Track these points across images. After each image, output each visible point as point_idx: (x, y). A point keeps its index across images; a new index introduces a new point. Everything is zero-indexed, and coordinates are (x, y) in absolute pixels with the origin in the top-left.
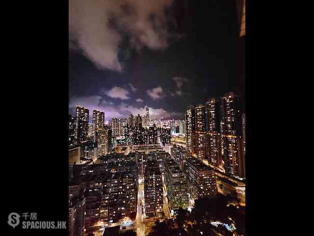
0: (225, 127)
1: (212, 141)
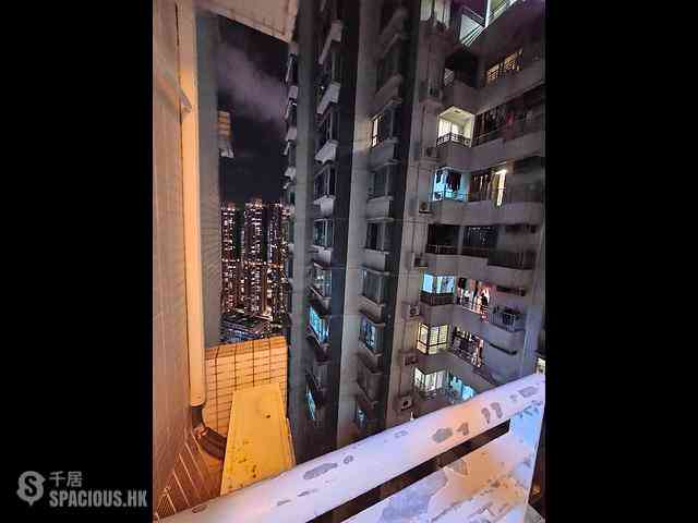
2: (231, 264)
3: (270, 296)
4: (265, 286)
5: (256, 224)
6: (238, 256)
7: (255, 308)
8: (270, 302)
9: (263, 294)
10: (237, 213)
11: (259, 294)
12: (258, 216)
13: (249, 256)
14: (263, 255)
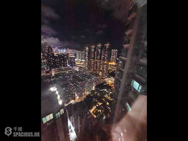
0: (104, 58)
1: (98, 64)
2: (93, 61)
3: (101, 69)
4: (100, 67)
5: (99, 50)
6: (94, 59)
7: (98, 72)
8: (101, 71)
9: (100, 69)
10: (95, 47)
11: (99, 69)
12: (100, 48)
13: (97, 59)
14: (100, 59)
